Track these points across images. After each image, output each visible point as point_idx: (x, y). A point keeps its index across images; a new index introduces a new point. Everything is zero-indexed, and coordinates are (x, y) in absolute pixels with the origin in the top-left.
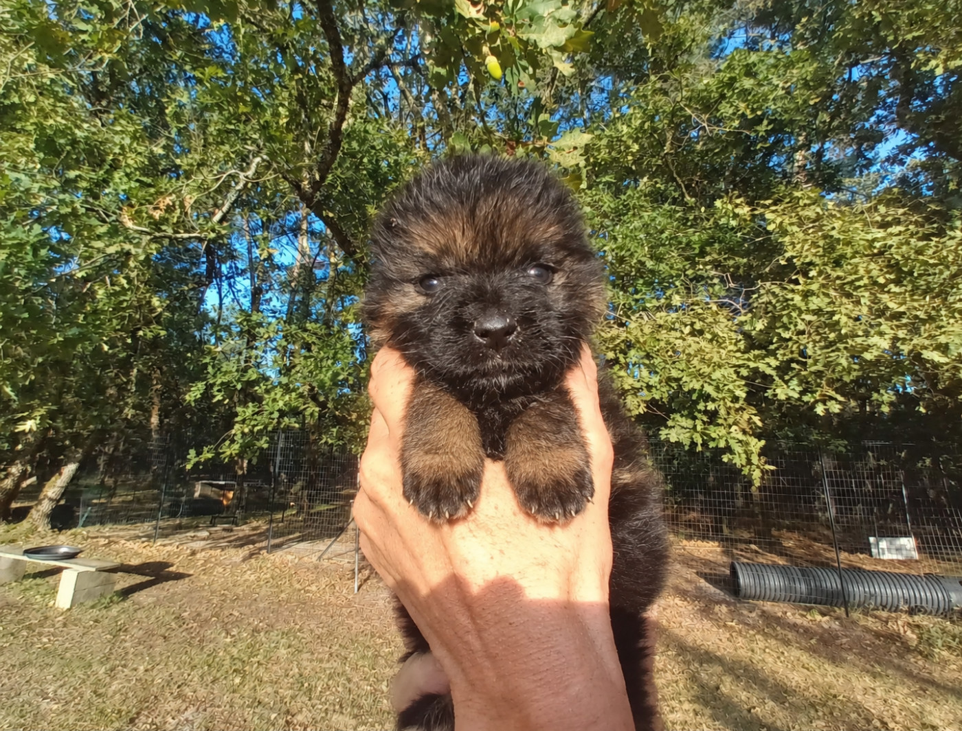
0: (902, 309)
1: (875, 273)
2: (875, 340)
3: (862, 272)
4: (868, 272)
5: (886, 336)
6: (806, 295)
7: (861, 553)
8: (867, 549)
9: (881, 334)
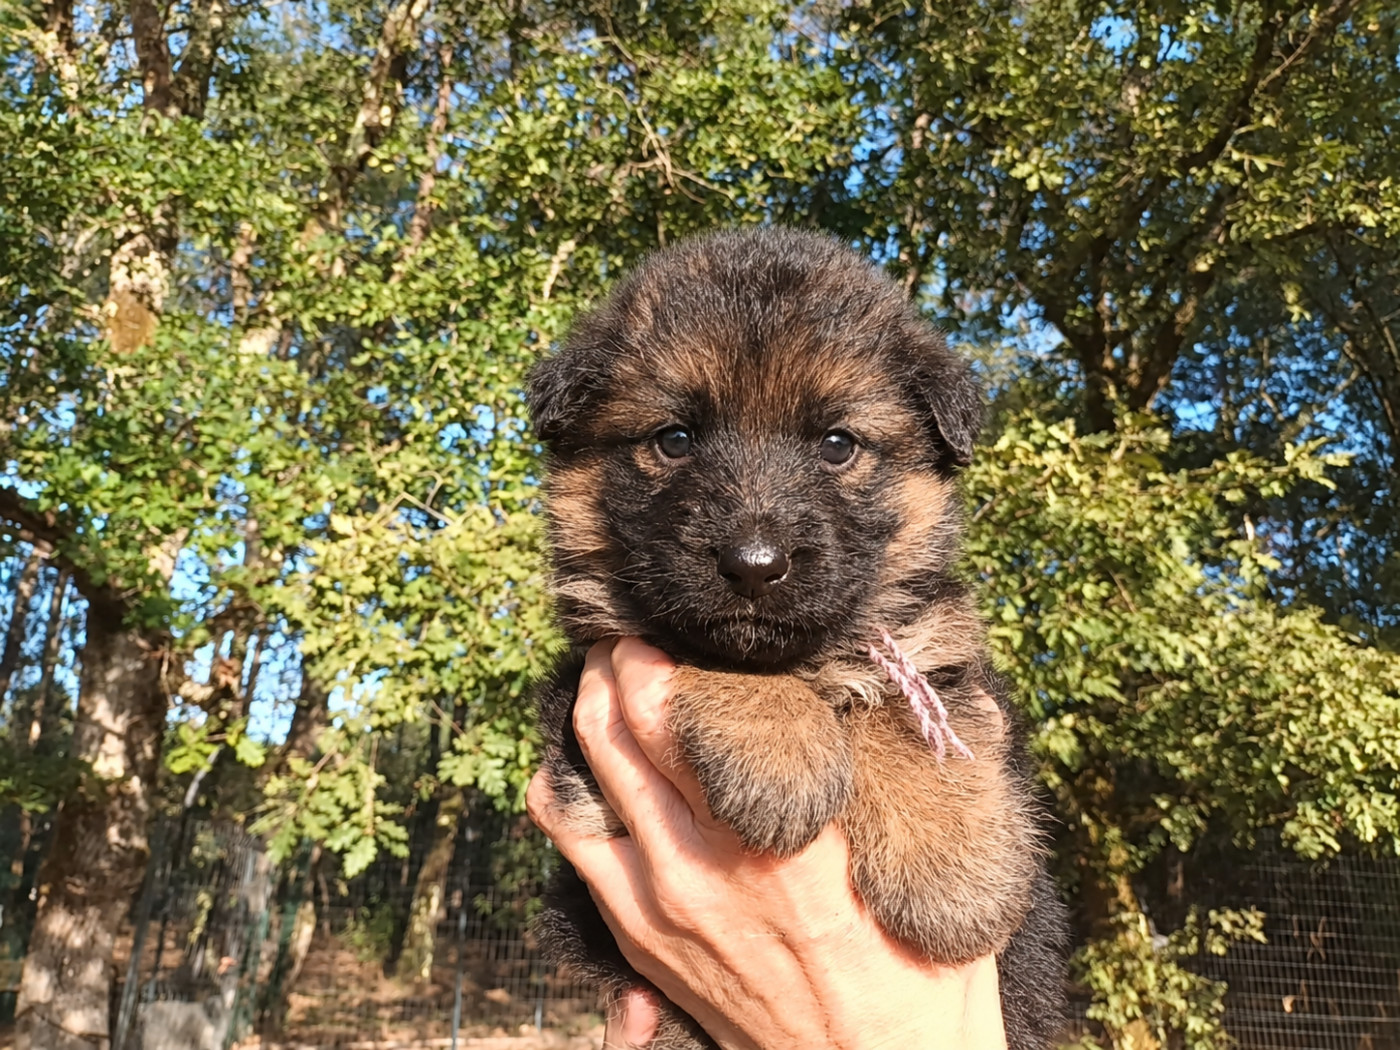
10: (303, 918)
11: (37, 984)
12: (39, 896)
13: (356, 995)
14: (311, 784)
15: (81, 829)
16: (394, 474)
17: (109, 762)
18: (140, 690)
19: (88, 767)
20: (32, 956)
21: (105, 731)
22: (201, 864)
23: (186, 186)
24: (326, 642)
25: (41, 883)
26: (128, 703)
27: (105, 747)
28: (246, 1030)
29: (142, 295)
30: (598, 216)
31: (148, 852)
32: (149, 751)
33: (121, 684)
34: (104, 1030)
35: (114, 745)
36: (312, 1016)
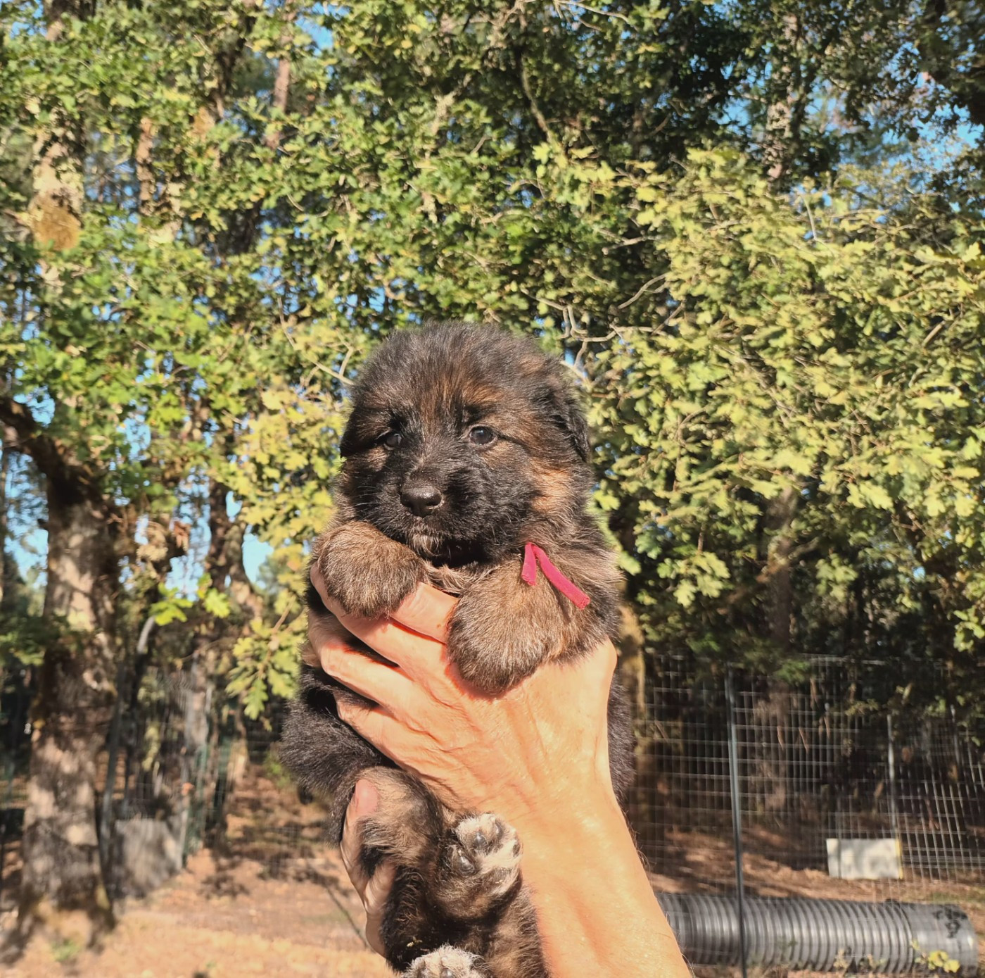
0: (839, 399)
1: (806, 324)
2: (785, 457)
3: (784, 321)
4: (795, 322)
5: (808, 451)
6: (685, 359)
7: (813, 868)
8: (821, 862)
9: (798, 446)
10: (238, 751)
11: (39, 802)
12: (33, 729)
13: (282, 817)
14: (273, 645)
15: (61, 674)
16: (308, 347)
17: (80, 617)
18: (97, 553)
19: (63, 620)
20: (35, 778)
21: (73, 590)
22: (147, 703)
23: (102, 85)
24: (268, 513)
25: (35, 719)
26: (88, 565)
27: (74, 604)
28: (198, 844)
29: (61, 199)
30: (476, 67)
31: (115, 693)
32: (108, 605)
33: (83, 548)
34: (94, 842)
35: (81, 602)
36: (248, 833)
